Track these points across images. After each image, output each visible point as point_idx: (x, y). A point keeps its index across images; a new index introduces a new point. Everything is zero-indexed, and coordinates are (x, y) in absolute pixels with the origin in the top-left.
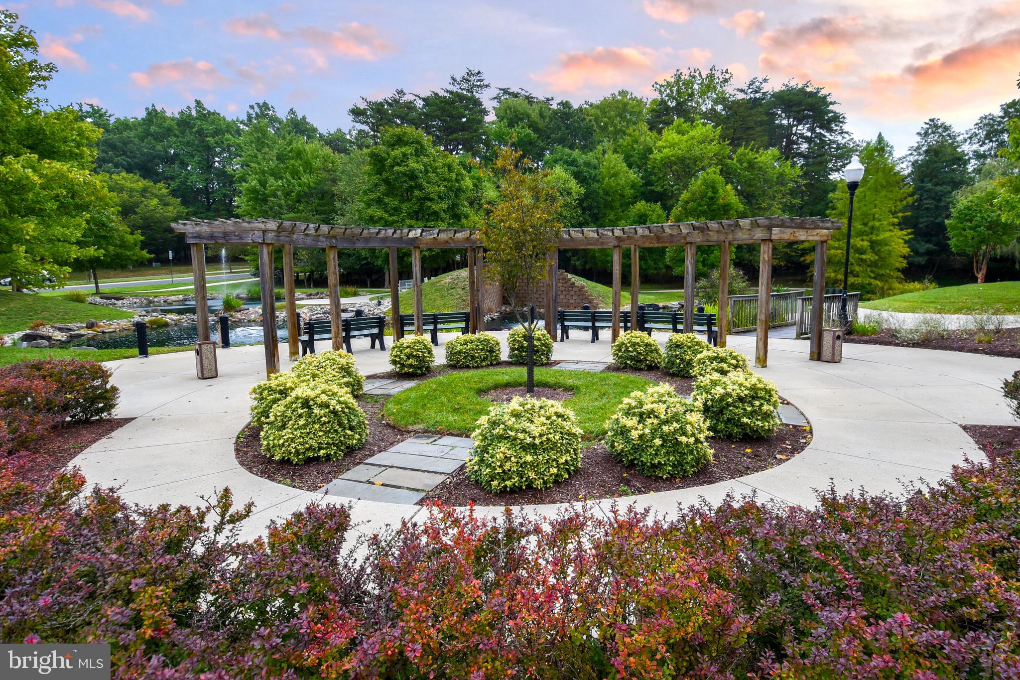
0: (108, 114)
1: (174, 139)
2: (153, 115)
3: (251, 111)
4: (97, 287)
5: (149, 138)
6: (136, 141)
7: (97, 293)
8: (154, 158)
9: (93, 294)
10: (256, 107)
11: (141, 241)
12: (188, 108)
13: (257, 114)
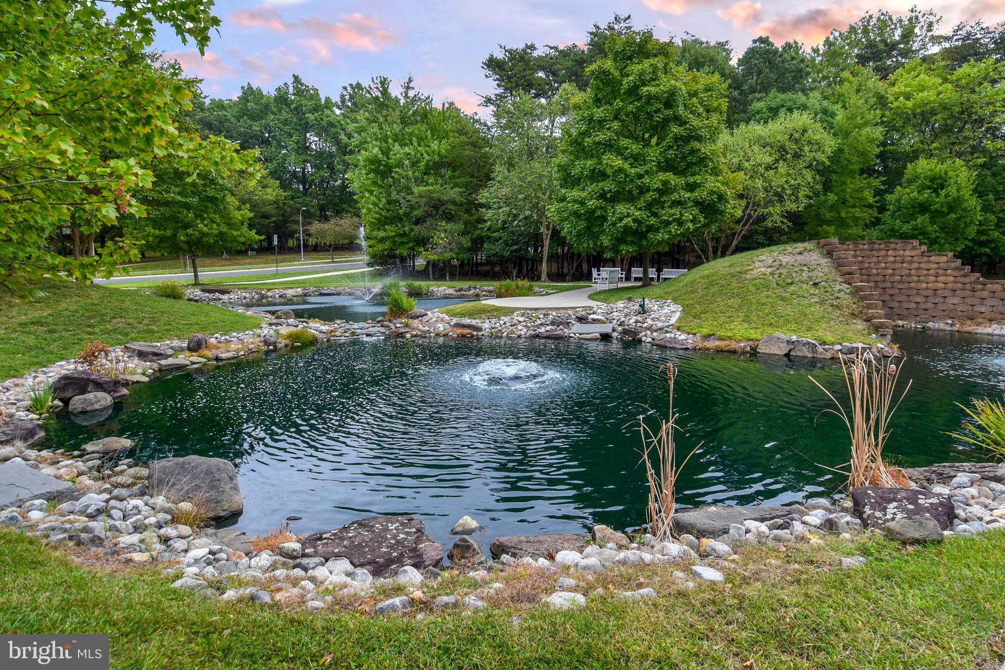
0: (203, 96)
1: (272, 117)
2: (249, 93)
3: (345, 93)
4: (196, 276)
5: (245, 118)
6: (233, 120)
7: (196, 284)
8: (251, 138)
9: (193, 285)
10: (349, 89)
11: (250, 219)
12: (286, 84)
13: (350, 94)
